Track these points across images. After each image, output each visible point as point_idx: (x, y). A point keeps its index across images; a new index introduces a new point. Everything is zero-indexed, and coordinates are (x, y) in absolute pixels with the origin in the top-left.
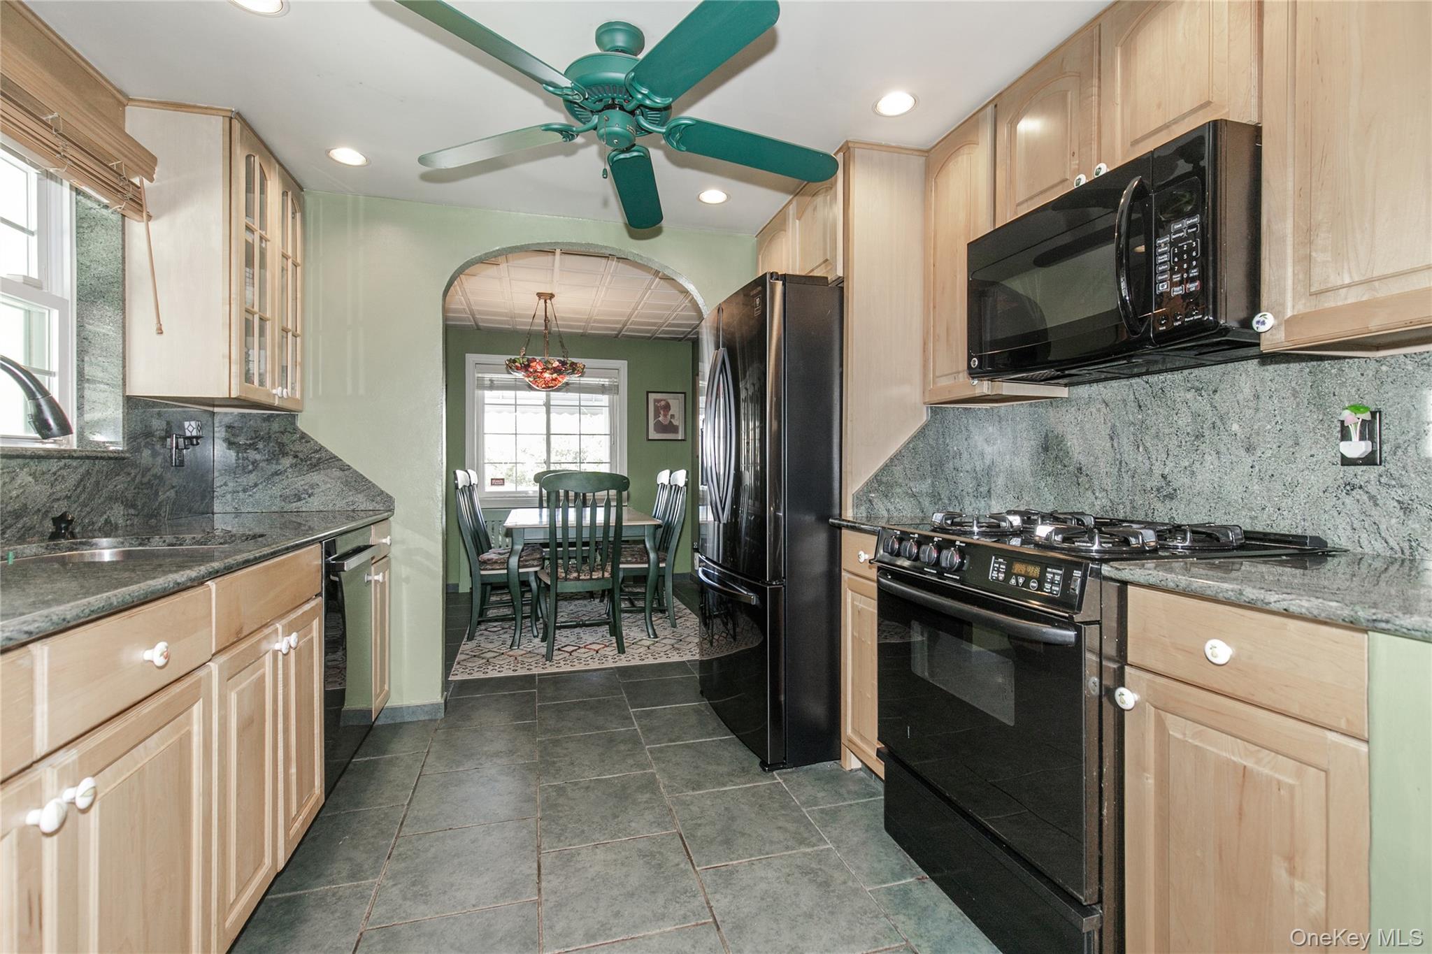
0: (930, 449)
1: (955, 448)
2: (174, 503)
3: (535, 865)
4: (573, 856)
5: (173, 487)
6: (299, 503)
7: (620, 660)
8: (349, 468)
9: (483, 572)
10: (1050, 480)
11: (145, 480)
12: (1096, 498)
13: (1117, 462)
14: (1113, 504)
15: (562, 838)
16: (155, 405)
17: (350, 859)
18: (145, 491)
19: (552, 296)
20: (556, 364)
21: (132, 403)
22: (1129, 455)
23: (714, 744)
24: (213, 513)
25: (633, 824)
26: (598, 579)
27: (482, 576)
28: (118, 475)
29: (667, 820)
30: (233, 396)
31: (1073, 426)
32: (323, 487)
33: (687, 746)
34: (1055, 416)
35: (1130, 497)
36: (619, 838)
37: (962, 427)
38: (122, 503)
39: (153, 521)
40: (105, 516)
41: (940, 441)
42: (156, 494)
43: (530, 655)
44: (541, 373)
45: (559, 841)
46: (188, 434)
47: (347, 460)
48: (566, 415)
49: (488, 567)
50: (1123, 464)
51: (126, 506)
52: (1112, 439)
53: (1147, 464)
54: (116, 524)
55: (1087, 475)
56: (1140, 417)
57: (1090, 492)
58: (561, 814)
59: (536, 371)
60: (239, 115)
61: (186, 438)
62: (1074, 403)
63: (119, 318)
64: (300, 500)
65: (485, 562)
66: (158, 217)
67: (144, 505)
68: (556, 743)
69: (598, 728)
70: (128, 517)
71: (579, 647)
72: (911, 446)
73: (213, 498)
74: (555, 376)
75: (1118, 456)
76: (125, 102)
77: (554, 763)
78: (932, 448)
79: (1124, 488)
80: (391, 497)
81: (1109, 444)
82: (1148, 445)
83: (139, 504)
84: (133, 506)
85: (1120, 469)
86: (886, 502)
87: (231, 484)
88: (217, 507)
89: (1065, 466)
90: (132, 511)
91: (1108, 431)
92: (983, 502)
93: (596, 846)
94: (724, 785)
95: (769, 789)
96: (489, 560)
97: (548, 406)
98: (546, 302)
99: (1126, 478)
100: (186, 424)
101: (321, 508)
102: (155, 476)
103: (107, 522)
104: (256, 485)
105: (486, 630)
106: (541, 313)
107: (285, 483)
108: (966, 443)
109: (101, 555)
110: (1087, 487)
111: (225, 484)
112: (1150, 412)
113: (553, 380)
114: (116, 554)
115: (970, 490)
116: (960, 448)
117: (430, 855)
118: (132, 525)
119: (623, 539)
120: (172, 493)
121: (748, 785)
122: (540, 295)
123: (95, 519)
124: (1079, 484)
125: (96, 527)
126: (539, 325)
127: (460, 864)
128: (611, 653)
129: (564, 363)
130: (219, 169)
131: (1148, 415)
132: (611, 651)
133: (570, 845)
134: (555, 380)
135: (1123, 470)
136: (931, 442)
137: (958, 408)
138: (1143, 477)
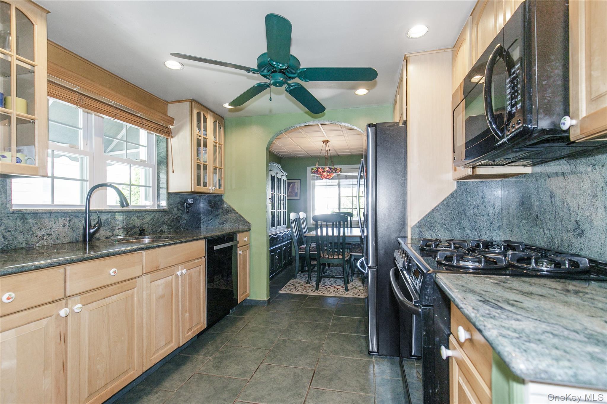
0: (457, 204)
1: (474, 203)
2: (185, 225)
3: (257, 367)
4: (271, 367)
5: (185, 220)
6: (223, 225)
7: (344, 294)
8: (237, 213)
9: (300, 253)
10: (524, 221)
11: (175, 217)
12: (545, 234)
13: (554, 212)
14: (552, 238)
15: (272, 360)
16: (178, 194)
17: (208, 349)
18: (175, 221)
19: (328, 141)
20: (328, 169)
21: (169, 194)
22: (560, 208)
23: (357, 337)
24: (201, 228)
25: (300, 362)
26: (337, 258)
27: (299, 254)
28: (165, 216)
29: (314, 364)
30: (192, 191)
31: (534, 190)
32: (230, 220)
33: (345, 336)
34: (526, 184)
35: (560, 235)
36: (292, 366)
37: (479, 192)
38: (167, 225)
39: (178, 230)
40: (161, 229)
41: (465, 199)
42: (179, 221)
43: (312, 287)
44: (323, 173)
45: (271, 361)
46: (189, 203)
47: (237, 211)
48: (347, 188)
49: (302, 250)
50: (557, 213)
51: (168, 226)
52: (551, 198)
53: (568, 214)
54: (165, 231)
55: (540, 220)
56: (564, 184)
57: (541, 230)
58: (278, 351)
59: (321, 173)
60: (193, 100)
61: (189, 204)
62: (534, 176)
63: (166, 169)
64: (224, 224)
65: (301, 249)
66: (175, 137)
67: (174, 226)
68: (296, 323)
69: (315, 321)
70: (168, 229)
71: (332, 286)
72: (445, 202)
73: (201, 223)
74: (328, 174)
75: (554, 209)
76: (167, 103)
77: (290, 331)
78: (459, 203)
79: (558, 228)
80: (250, 223)
81: (550, 201)
82: (569, 201)
83: (173, 225)
84: (171, 226)
85: (555, 216)
86: (430, 231)
87: (205, 218)
88: (202, 226)
89: (531, 214)
90: (170, 227)
91: (549, 194)
92: (495, 233)
93: (281, 367)
94: (348, 356)
95: (366, 362)
96: (302, 248)
97: (339, 185)
98: (326, 144)
99: (559, 223)
100: (189, 200)
101: (229, 227)
102: (179, 216)
103: (161, 230)
104: (212, 219)
105: (303, 275)
106: (324, 148)
107: (219, 218)
108: (482, 200)
109: (146, 241)
110: (540, 227)
111: (204, 219)
112: (569, 180)
113: (328, 175)
114: (150, 240)
115: (485, 226)
116: (478, 203)
117: (229, 354)
118: (170, 231)
119: (346, 242)
120: (185, 222)
121: (358, 358)
122: (323, 141)
123: (157, 230)
124: (537, 225)
125: (157, 232)
126: (324, 153)
127: (235, 360)
128: (343, 291)
129: (331, 169)
130: (189, 119)
131: (568, 182)
132: (343, 290)
133: (273, 363)
134: (329, 175)
135: (557, 217)
136: (458, 200)
137: (476, 182)
138: (567, 222)
